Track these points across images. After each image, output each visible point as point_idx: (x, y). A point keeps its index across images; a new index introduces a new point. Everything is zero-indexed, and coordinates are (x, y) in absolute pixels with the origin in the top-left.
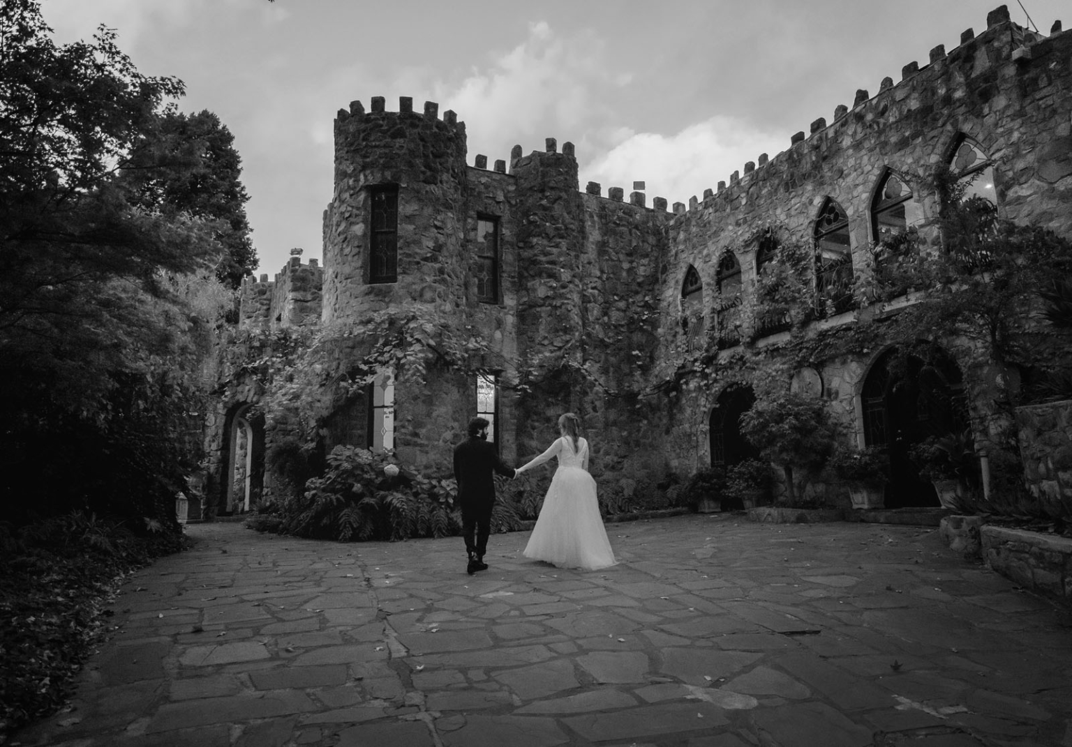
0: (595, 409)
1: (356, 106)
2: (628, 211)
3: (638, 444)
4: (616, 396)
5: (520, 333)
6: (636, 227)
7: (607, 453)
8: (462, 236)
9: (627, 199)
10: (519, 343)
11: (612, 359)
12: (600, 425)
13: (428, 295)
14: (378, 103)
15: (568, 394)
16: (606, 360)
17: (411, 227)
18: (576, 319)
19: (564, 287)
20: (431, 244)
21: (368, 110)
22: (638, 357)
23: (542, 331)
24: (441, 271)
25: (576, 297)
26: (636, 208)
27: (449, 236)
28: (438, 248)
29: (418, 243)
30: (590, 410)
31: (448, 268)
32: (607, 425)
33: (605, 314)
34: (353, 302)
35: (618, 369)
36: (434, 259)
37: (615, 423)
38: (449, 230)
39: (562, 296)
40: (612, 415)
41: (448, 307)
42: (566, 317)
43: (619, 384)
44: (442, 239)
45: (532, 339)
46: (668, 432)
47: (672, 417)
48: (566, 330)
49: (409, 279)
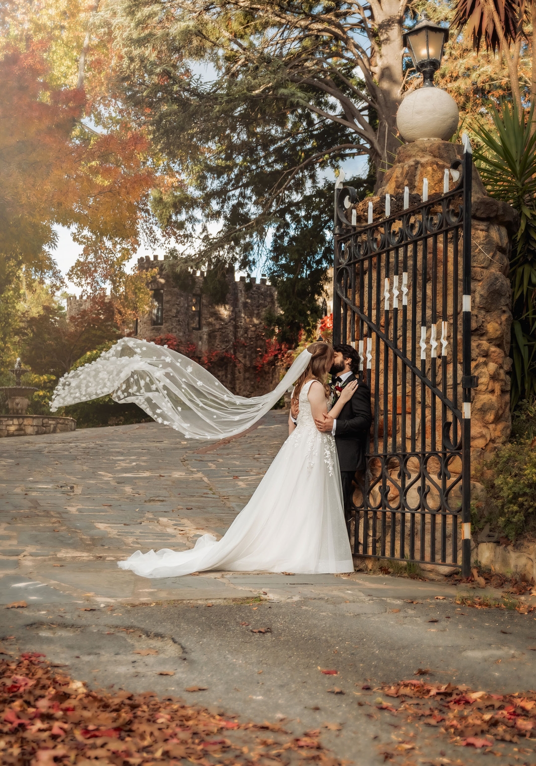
0: (240, 373)
1: (147, 258)
2: (258, 287)
3: (258, 387)
4: (249, 367)
5: (209, 342)
6: (262, 294)
7: (244, 390)
8: (186, 305)
9: (258, 282)
10: (209, 346)
11: (248, 352)
12: (242, 379)
13: (174, 330)
14: (156, 257)
15: (227, 367)
16: (245, 353)
17: (168, 305)
18: (231, 336)
19: (226, 324)
20: (175, 311)
21: (152, 259)
22: (260, 351)
23: (217, 342)
24: (179, 321)
25: (231, 328)
26: (262, 285)
27: (181, 307)
28: (178, 312)
29: (170, 311)
30: (237, 373)
31: (181, 320)
32: (244, 379)
33: (246, 333)
34: (147, 333)
35: (250, 356)
36: (176, 316)
37: (248, 378)
38: (182, 304)
39: (225, 328)
40: (247, 375)
41: (181, 334)
42: (227, 336)
43: (251, 362)
44: (179, 308)
45: (213, 345)
46: (271, 383)
47: (273, 376)
48: (227, 342)
49: (167, 324)
